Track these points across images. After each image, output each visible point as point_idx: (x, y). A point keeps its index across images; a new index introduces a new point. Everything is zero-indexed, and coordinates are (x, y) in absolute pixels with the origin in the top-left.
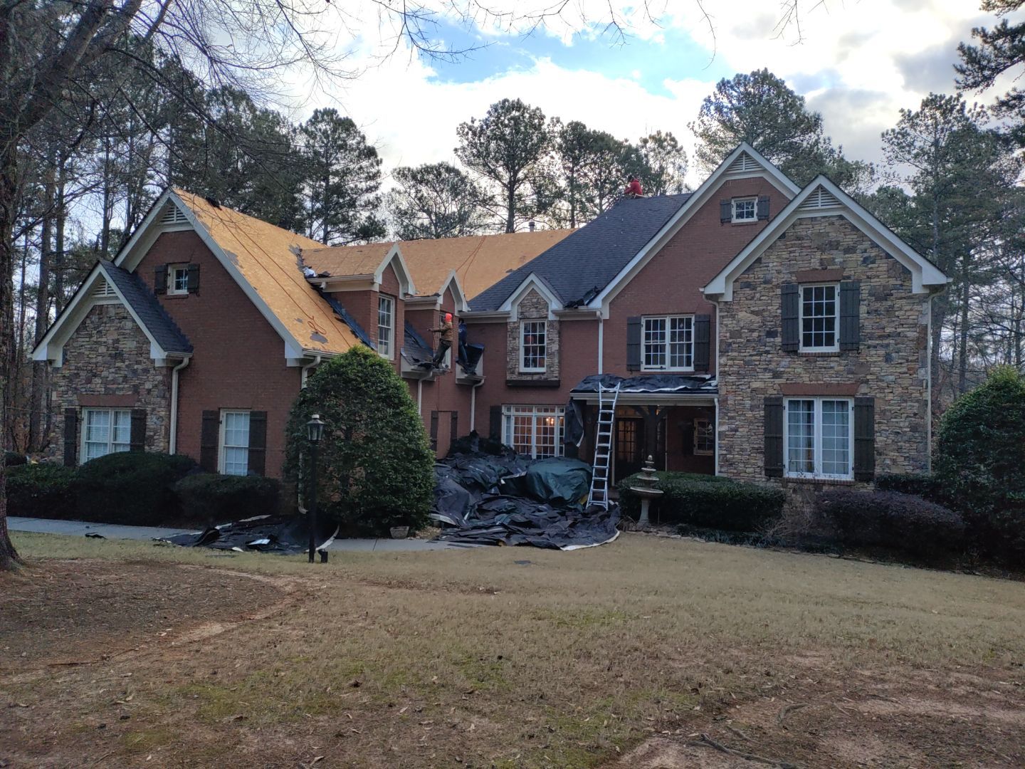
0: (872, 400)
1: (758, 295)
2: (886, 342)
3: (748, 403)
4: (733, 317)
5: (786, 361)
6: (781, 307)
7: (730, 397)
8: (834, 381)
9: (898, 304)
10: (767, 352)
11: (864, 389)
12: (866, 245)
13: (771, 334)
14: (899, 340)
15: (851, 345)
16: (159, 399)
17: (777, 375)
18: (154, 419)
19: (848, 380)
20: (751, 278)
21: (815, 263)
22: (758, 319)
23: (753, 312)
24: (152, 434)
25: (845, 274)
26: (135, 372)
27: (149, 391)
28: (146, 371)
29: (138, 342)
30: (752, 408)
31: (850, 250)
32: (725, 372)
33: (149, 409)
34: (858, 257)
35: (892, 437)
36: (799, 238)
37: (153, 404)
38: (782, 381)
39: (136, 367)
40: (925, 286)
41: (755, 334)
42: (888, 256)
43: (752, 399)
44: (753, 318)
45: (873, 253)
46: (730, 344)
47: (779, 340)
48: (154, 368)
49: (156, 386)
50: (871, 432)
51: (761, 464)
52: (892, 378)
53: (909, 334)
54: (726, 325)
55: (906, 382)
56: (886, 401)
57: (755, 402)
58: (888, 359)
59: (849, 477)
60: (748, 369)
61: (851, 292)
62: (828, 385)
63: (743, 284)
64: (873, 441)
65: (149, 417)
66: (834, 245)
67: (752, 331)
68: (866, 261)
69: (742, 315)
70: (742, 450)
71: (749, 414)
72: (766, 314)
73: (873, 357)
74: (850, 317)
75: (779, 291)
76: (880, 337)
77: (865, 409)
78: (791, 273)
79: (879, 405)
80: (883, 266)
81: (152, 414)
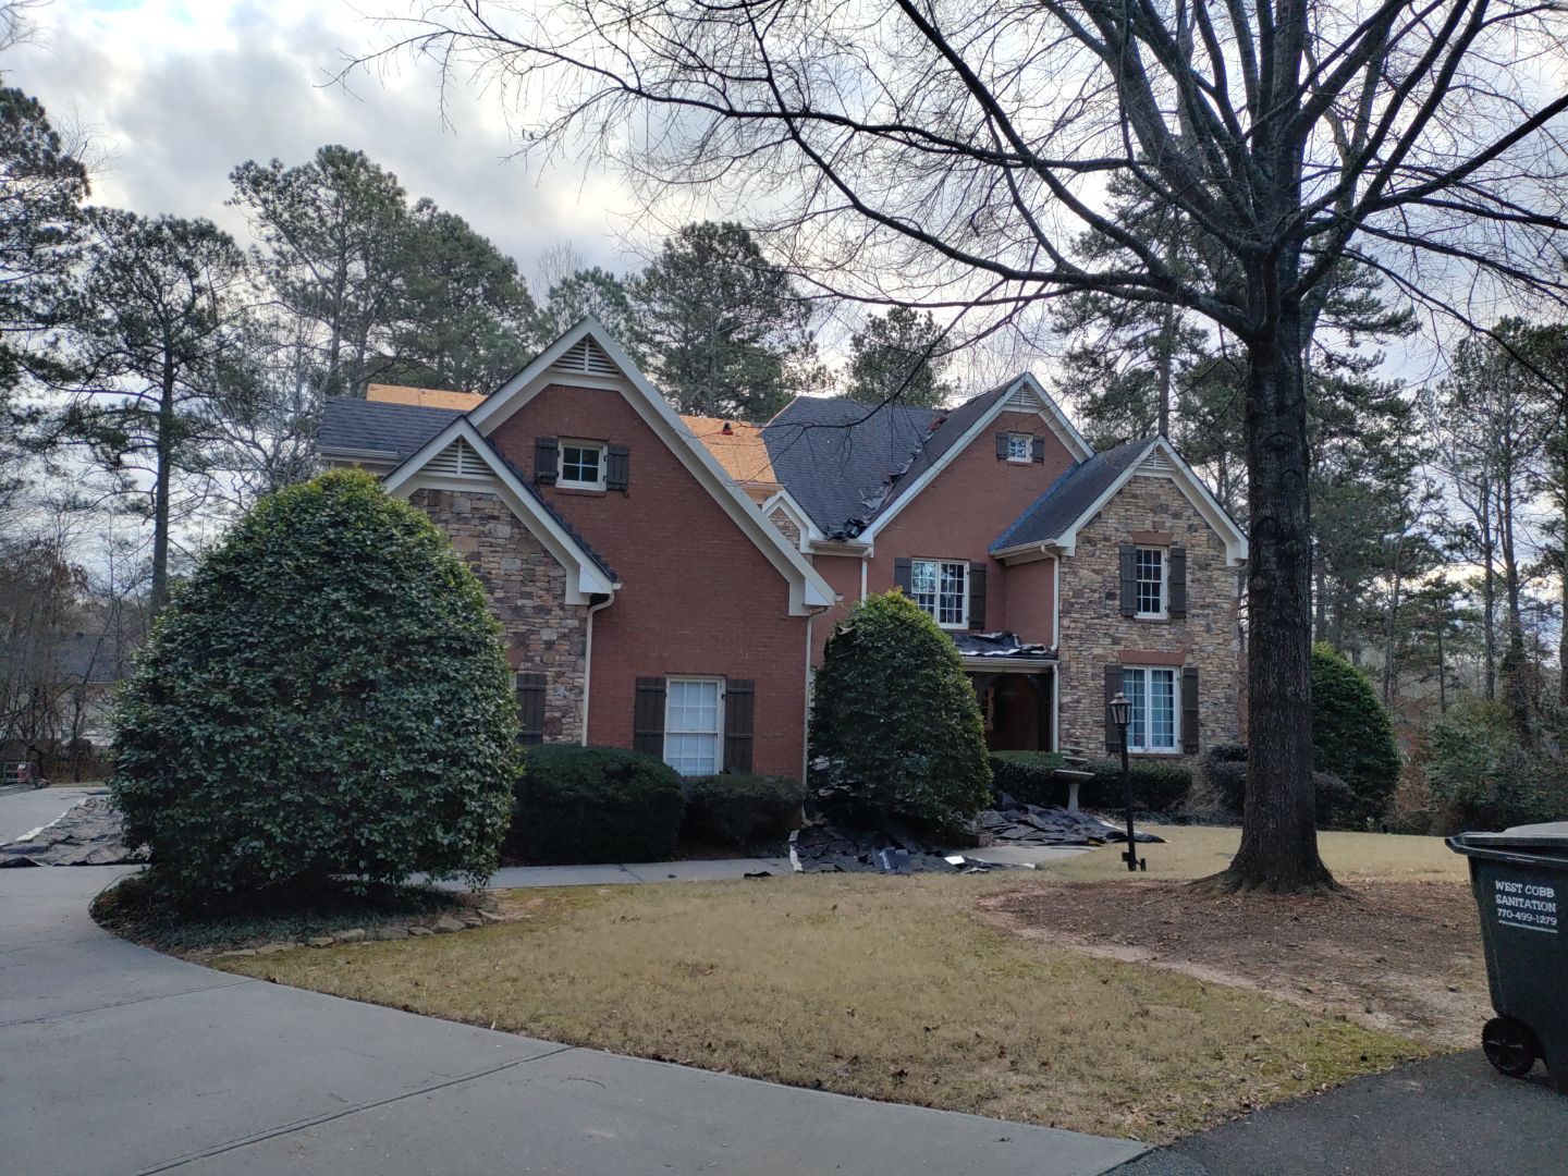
0: (1196, 670)
1: (1098, 553)
2: (1206, 612)
3: (1089, 670)
4: (1075, 574)
5: (1123, 627)
6: (1120, 568)
7: (1073, 664)
8: (1165, 649)
9: (1216, 574)
10: (1107, 616)
11: (1189, 659)
12: (1190, 512)
13: (1110, 596)
14: (1217, 611)
15: (1178, 612)
16: (573, 658)
17: (1116, 641)
18: (562, 690)
19: (1176, 649)
20: (1092, 533)
21: (1148, 526)
22: (1099, 578)
23: (1094, 571)
24: (557, 714)
25: (1174, 539)
26: (517, 610)
27: (550, 645)
28: (543, 610)
29: (525, 561)
30: (1094, 676)
31: (1177, 516)
32: (1067, 635)
33: (550, 674)
34: (1183, 523)
35: (1212, 708)
36: (1134, 496)
37: (560, 665)
38: (1121, 648)
39: (520, 602)
40: (1237, 560)
41: (1096, 595)
42: (1208, 527)
43: (1093, 667)
44: (1094, 576)
45: (1196, 521)
46: (1072, 605)
47: (1117, 603)
48: (562, 607)
49: (564, 636)
50: (1196, 703)
51: (1102, 739)
52: (1211, 648)
53: (1224, 605)
54: (1069, 583)
55: (1222, 653)
56: (1208, 670)
57: (1096, 671)
58: (1208, 629)
59: (1175, 750)
60: (1088, 635)
61: (1178, 558)
62: (1160, 654)
63: (1084, 539)
64: (1197, 712)
65: (549, 687)
66: (1164, 509)
67: (1094, 591)
68: (1190, 528)
69: (1083, 572)
70: (1085, 724)
71: (1091, 684)
72: (1106, 574)
73: (1196, 626)
74: (1177, 585)
75: (1117, 551)
76: (1202, 607)
77: (1191, 678)
78: (1128, 532)
79: (1202, 676)
80: (1202, 535)
81: (555, 682)
